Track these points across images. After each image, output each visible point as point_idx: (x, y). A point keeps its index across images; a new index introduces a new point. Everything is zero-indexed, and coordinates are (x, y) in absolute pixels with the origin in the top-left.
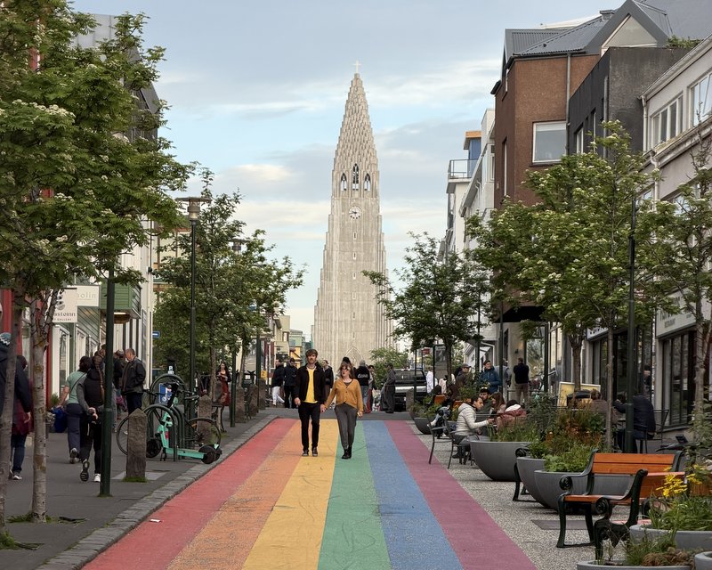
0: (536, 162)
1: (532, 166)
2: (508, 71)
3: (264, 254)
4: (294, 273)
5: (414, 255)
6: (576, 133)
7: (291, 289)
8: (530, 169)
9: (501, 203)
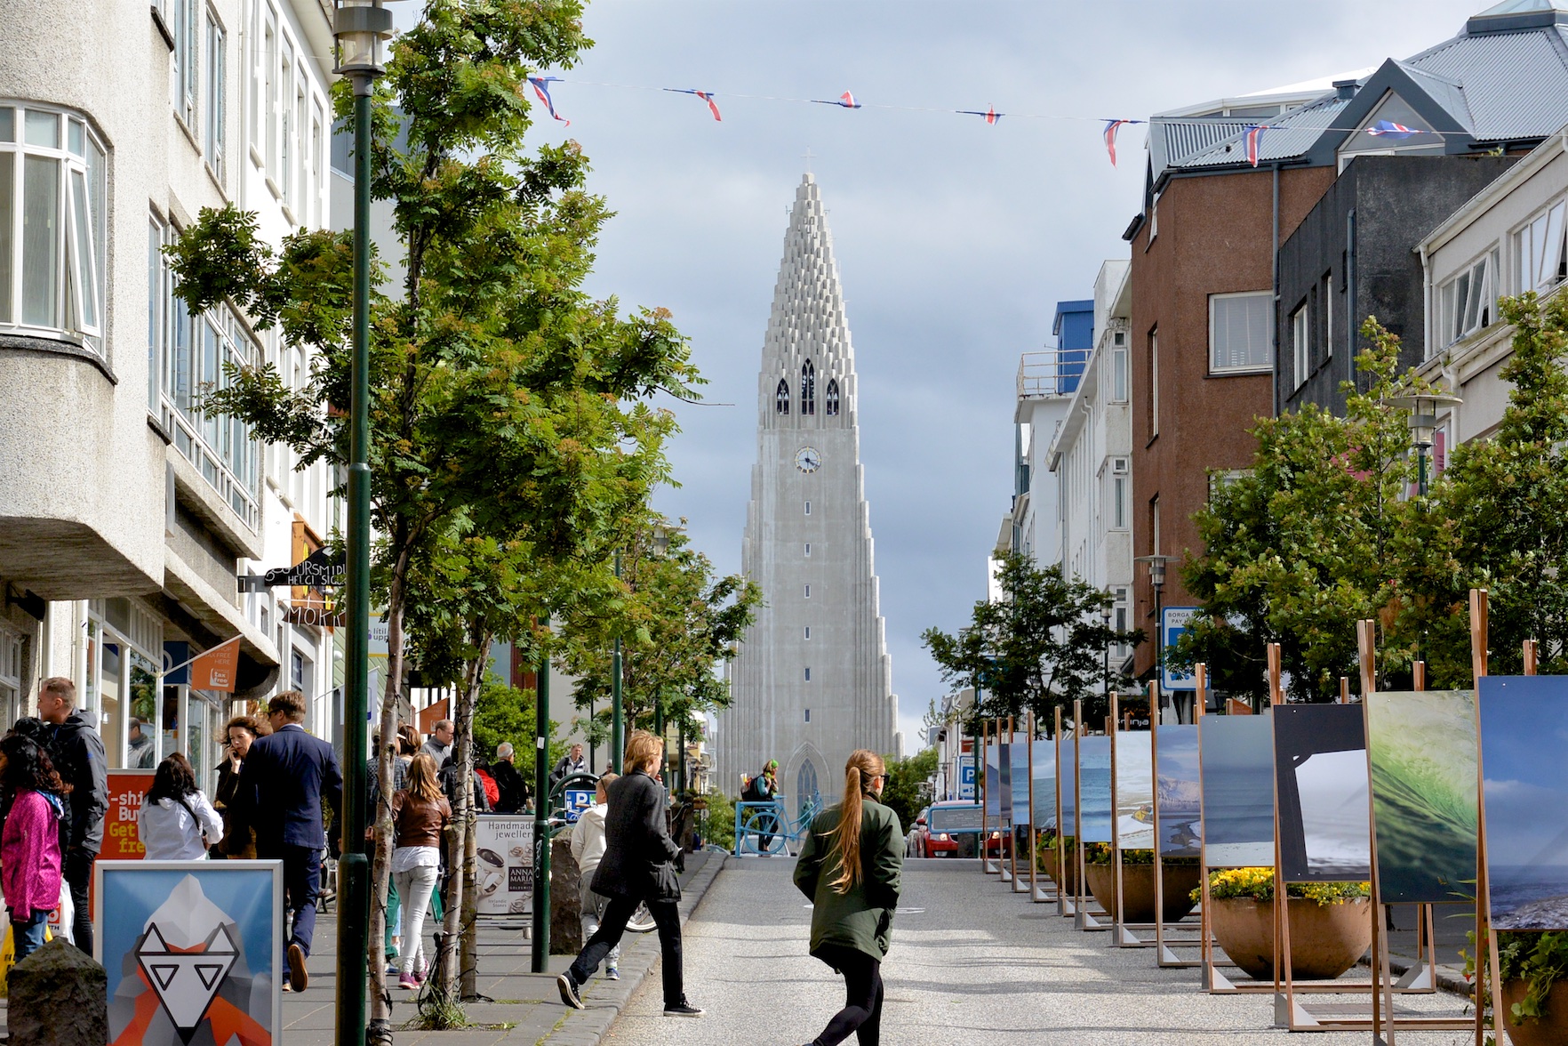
0: (1215, 370)
1: (1209, 377)
2: (1156, 196)
6: (1292, 316)
8: (1204, 383)
9: (1148, 447)
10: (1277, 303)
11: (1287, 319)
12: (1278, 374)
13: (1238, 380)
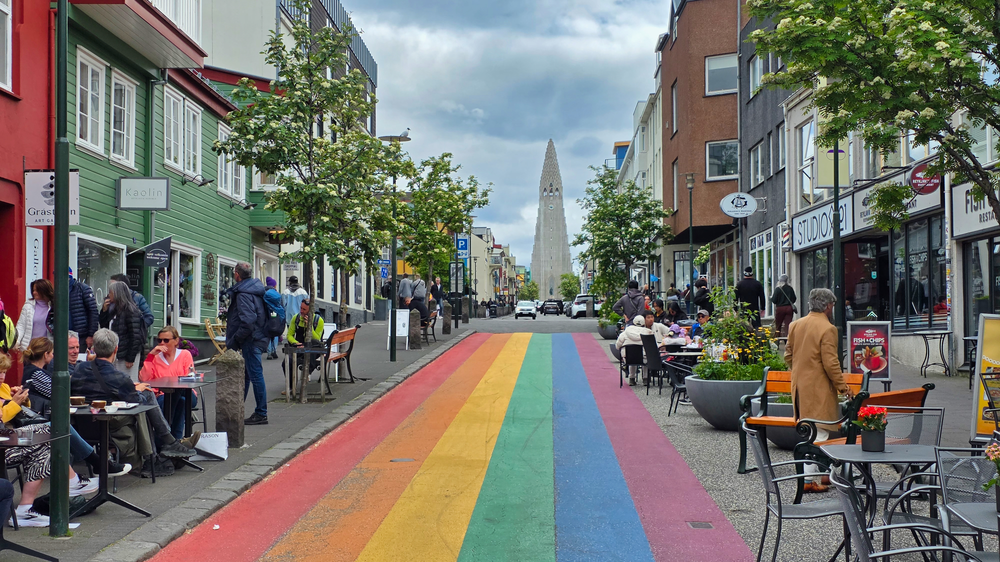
0: (708, 93)
1: (705, 97)
2: (677, 18)
3: (451, 175)
4: (479, 192)
5: (597, 186)
6: (749, 61)
7: (476, 208)
8: (703, 99)
9: (671, 139)
10: (740, 58)
11: (746, 64)
12: (740, 93)
13: (721, 97)
